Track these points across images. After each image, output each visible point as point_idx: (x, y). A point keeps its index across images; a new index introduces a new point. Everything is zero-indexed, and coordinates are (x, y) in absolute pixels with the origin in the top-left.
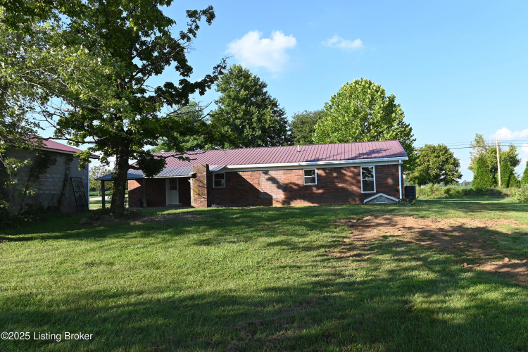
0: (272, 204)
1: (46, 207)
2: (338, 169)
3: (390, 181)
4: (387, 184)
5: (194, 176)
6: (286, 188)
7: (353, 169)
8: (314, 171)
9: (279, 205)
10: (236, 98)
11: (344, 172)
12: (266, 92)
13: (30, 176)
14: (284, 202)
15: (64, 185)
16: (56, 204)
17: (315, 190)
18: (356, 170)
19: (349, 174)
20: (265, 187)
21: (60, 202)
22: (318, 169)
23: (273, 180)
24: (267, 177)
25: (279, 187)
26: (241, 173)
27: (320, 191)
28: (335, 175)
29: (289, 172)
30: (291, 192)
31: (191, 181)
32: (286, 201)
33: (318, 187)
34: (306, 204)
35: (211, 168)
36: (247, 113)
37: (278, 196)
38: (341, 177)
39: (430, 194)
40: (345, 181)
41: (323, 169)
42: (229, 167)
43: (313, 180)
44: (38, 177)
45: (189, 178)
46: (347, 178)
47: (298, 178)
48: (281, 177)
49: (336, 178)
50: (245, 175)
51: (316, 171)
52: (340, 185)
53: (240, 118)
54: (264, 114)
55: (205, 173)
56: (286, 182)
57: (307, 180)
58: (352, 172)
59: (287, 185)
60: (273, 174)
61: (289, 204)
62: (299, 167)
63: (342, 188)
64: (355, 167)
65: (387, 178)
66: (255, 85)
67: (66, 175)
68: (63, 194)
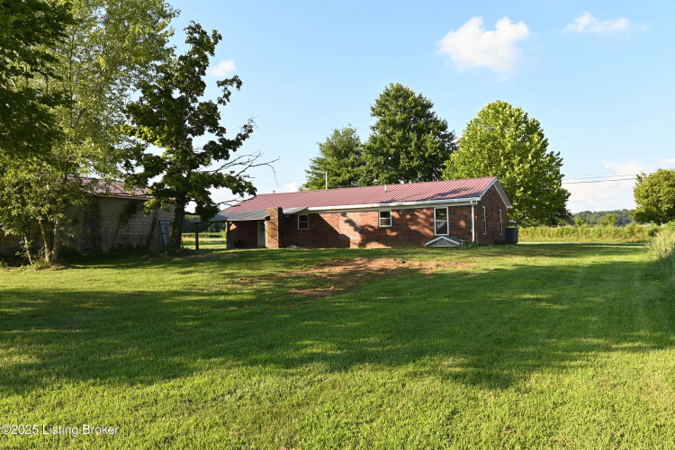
0: (349, 246)
1: (135, 246)
2: (411, 211)
3: (462, 223)
4: (460, 226)
5: (268, 218)
6: (361, 230)
7: (425, 211)
8: (389, 212)
9: (355, 247)
10: (393, 124)
11: (417, 214)
12: (434, 113)
13: (120, 221)
14: (360, 245)
15: (153, 228)
16: (144, 243)
17: (389, 232)
18: (429, 213)
19: (422, 216)
20: (344, 229)
21: (148, 242)
22: (393, 211)
23: (350, 222)
24: (345, 219)
25: (356, 229)
26: (322, 215)
27: (394, 234)
28: (408, 217)
29: (365, 213)
30: (368, 234)
31: (266, 223)
32: (362, 244)
33: (392, 229)
34: (381, 246)
35: (285, 211)
36: (405, 140)
37: (355, 238)
38: (414, 220)
39: (628, 236)
40: (418, 223)
41: (398, 211)
42: (310, 209)
43: (388, 223)
44: (127, 221)
45: (264, 221)
46: (420, 220)
47: (373, 220)
48: (358, 219)
49: (409, 220)
50: (326, 217)
51: (391, 213)
52: (413, 228)
53: (394, 147)
54: (425, 140)
55: (277, 216)
56: (363, 224)
57: (383, 222)
58: (425, 214)
59: (363, 227)
60: (350, 216)
61: (365, 246)
62: (373, 209)
63: (415, 231)
64: (428, 209)
65: (460, 219)
66: (416, 106)
67: (155, 219)
68: (151, 235)
